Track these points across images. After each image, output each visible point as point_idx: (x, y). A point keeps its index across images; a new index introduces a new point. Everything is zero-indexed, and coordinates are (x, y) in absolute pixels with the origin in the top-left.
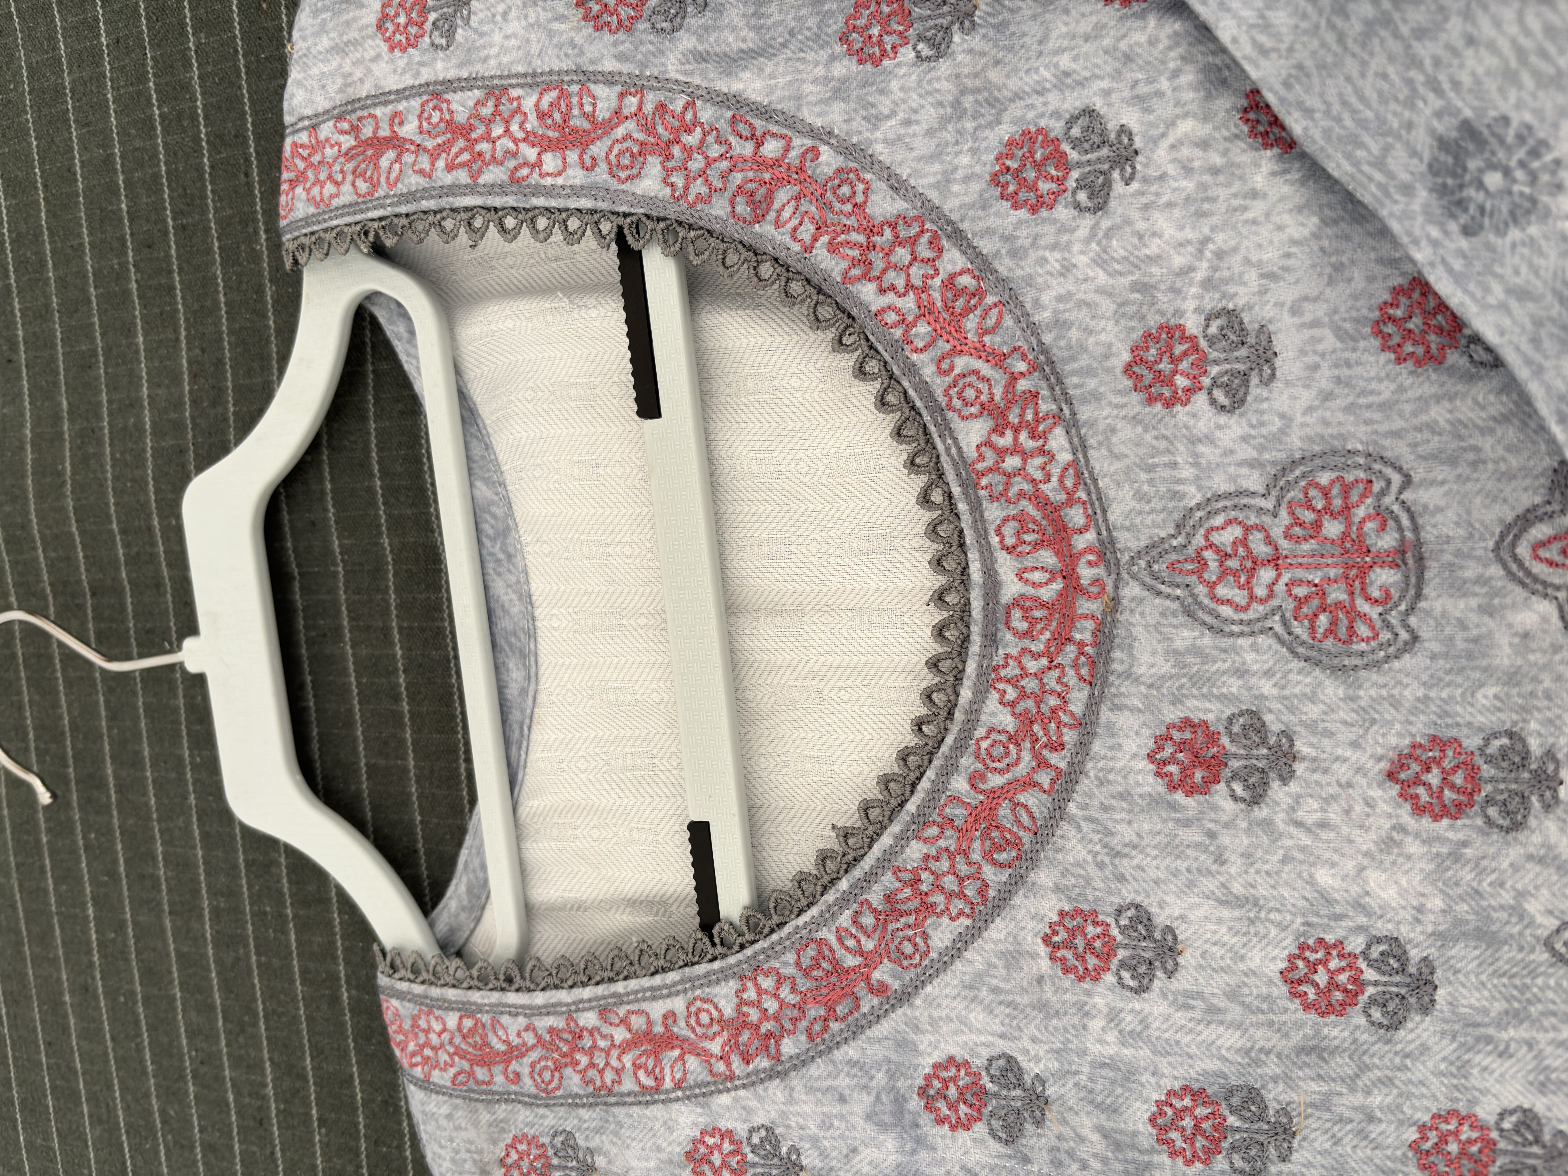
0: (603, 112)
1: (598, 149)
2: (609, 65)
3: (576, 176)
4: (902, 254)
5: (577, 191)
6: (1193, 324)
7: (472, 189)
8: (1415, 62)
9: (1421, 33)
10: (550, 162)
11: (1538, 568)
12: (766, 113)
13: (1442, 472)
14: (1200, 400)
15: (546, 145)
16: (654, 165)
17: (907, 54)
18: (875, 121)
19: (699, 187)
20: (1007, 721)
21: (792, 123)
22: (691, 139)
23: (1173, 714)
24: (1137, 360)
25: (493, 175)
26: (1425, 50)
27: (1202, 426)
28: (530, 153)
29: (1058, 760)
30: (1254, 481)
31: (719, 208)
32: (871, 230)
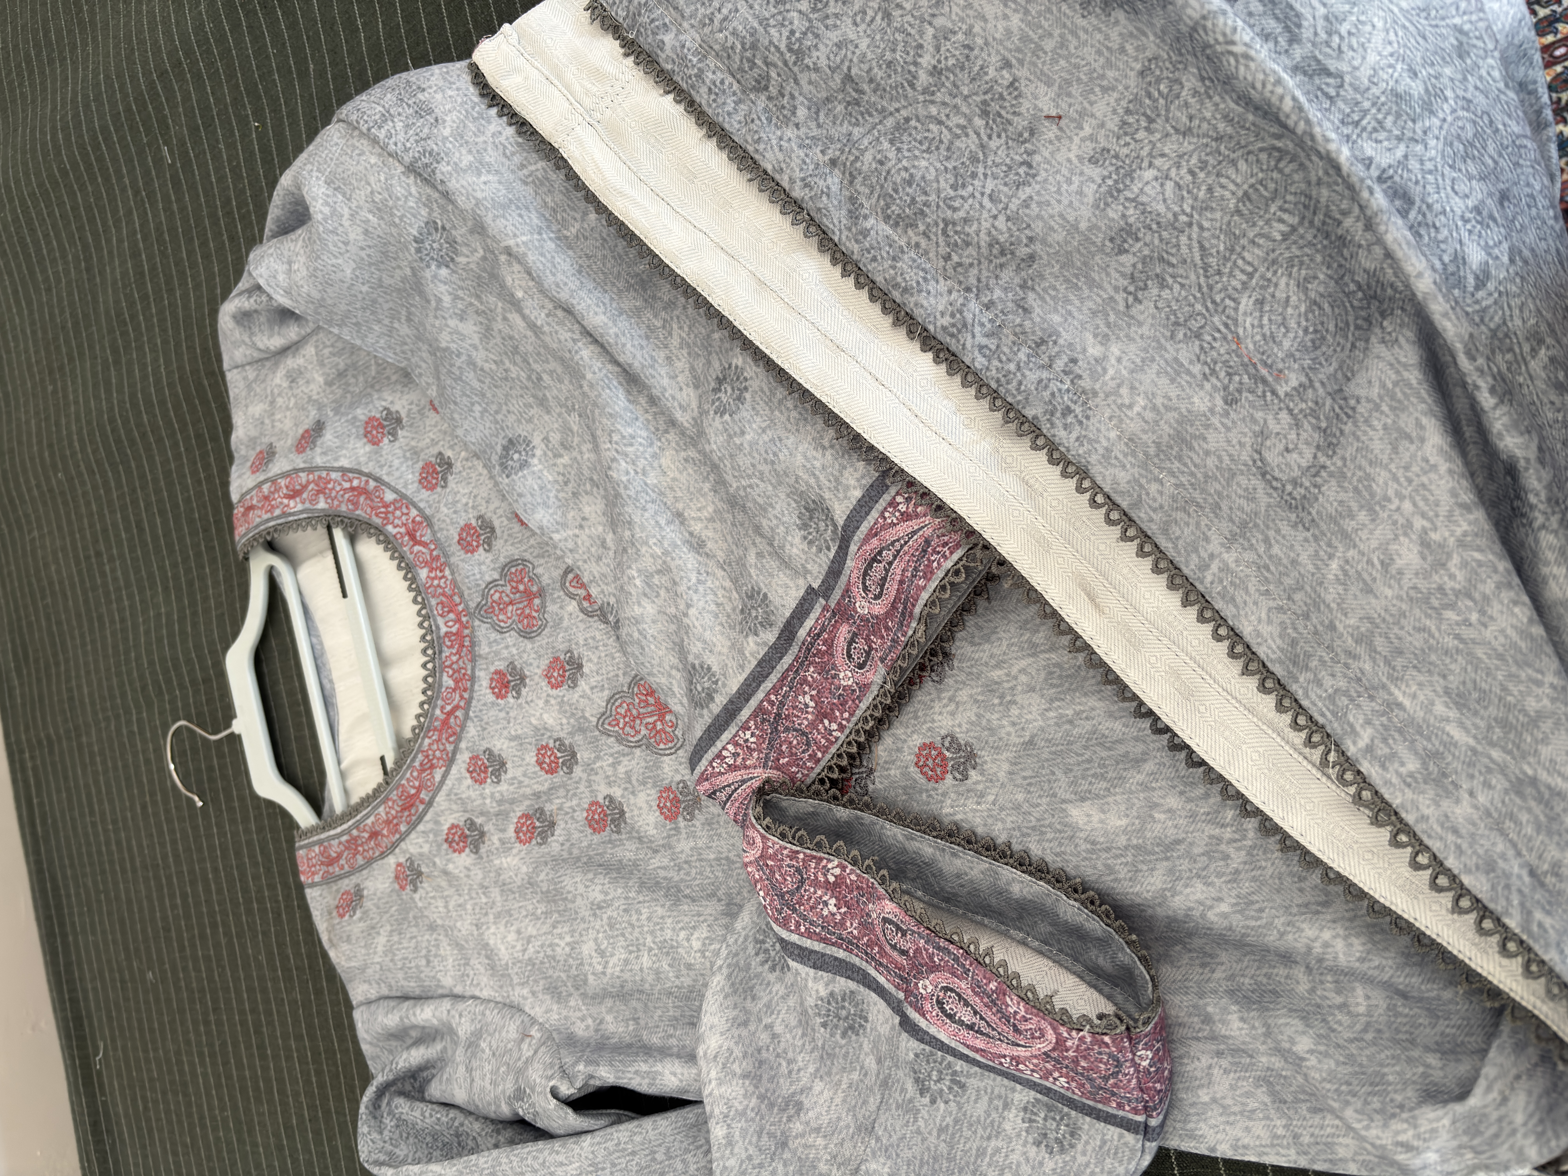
0: (304, 481)
1: (305, 495)
2: (302, 465)
3: (300, 507)
4: (398, 513)
5: (301, 512)
6: (474, 522)
7: (272, 519)
8: (497, 422)
9: (497, 412)
10: (292, 503)
11: (572, 590)
12: (351, 470)
13: (542, 561)
14: (481, 549)
15: (290, 497)
16: (322, 498)
17: (386, 440)
18: (381, 467)
19: (336, 503)
20: (451, 683)
21: (360, 473)
22: (330, 486)
23: (492, 669)
24: (461, 539)
25: (277, 512)
26: (499, 417)
27: (482, 558)
28: (286, 501)
29: (466, 695)
30: (496, 576)
31: (344, 508)
32: (386, 506)
